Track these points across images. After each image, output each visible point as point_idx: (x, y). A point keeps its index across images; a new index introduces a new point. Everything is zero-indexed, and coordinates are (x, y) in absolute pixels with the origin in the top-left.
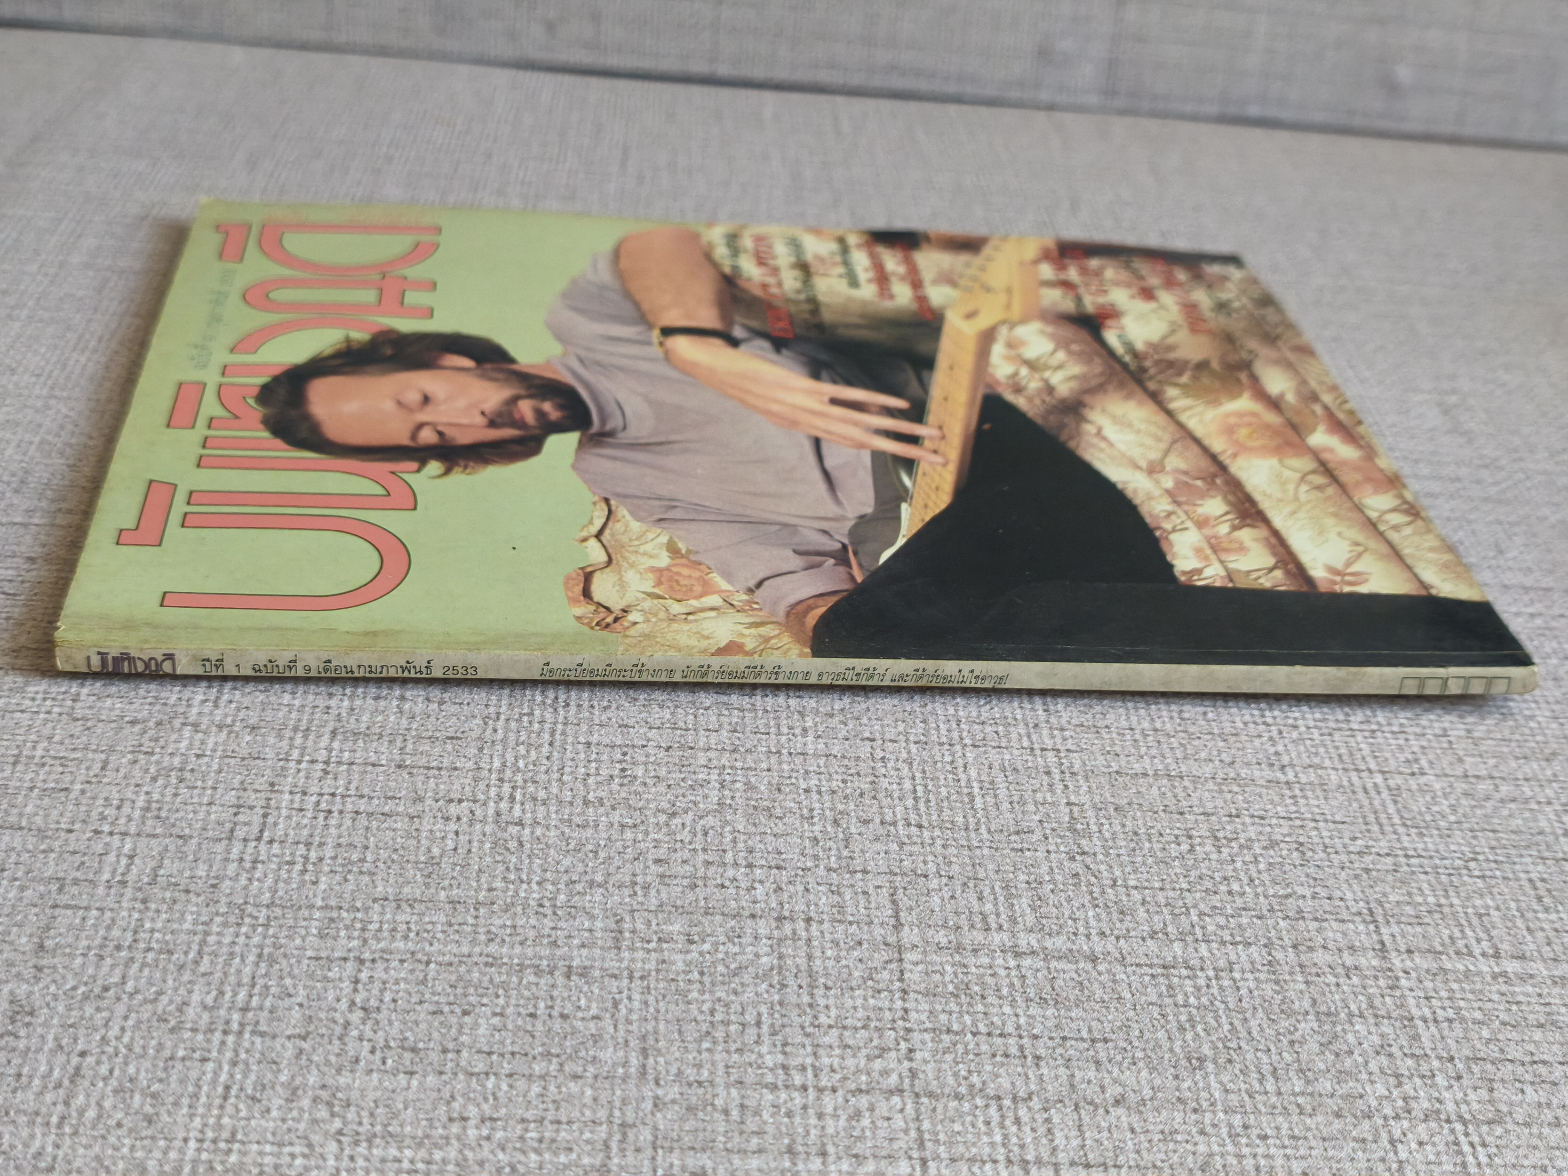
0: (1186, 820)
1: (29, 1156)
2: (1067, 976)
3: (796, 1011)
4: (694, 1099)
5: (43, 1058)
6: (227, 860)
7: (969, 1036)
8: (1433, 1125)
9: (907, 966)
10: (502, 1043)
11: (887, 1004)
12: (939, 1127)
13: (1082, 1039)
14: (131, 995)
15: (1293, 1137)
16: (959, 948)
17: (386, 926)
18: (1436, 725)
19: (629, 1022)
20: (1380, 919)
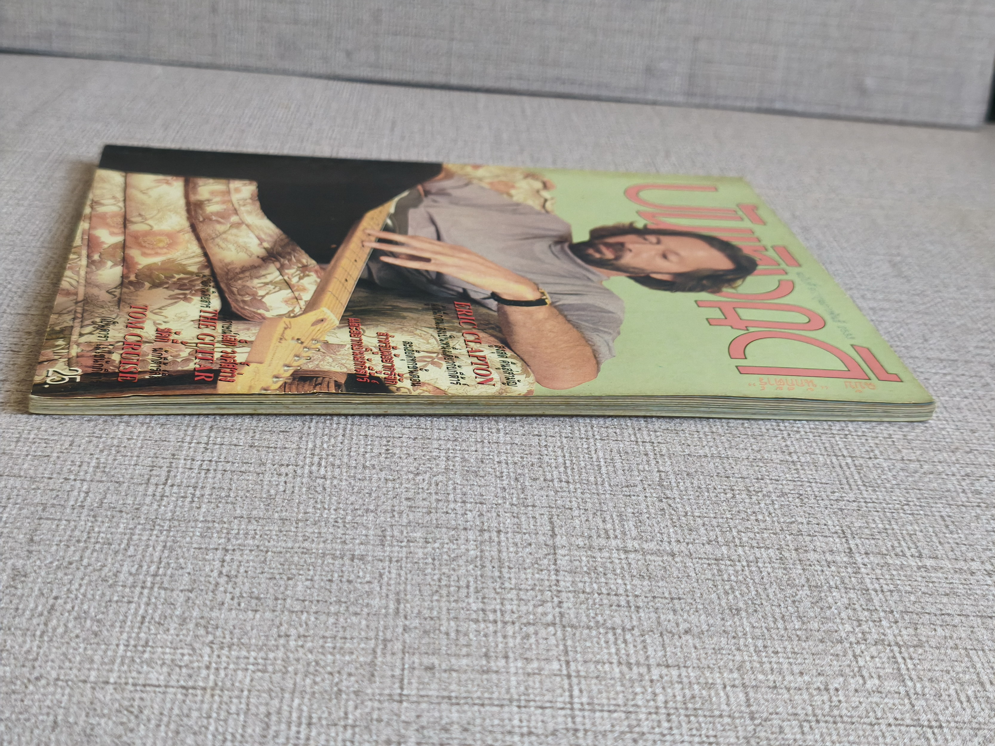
0: (730, 481)
1: (22, 653)
2: (656, 564)
3: (492, 580)
4: (428, 627)
5: (32, 600)
6: (145, 495)
7: (596, 595)
8: (880, 647)
9: (559, 557)
10: (312, 595)
11: (546, 577)
12: (577, 644)
13: (665, 598)
14: (86, 567)
15: (794, 653)
16: (591, 548)
17: (241, 532)
18: (885, 432)
19: (389, 585)
20: (849, 536)
